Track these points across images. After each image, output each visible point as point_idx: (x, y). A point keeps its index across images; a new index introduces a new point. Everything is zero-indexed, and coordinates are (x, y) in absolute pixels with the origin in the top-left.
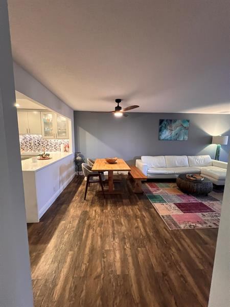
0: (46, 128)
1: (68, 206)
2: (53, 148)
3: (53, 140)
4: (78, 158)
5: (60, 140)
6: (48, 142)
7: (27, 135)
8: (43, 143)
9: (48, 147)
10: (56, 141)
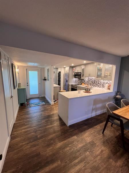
0: (98, 73)
1: (88, 129)
2: (102, 86)
3: (102, 81)
4: (117, 96)
5: (107, 81)
6: (99, 81)
7: (90, 77)
8: (96, 82)
9: (99, 85)
10: (104, 81)
